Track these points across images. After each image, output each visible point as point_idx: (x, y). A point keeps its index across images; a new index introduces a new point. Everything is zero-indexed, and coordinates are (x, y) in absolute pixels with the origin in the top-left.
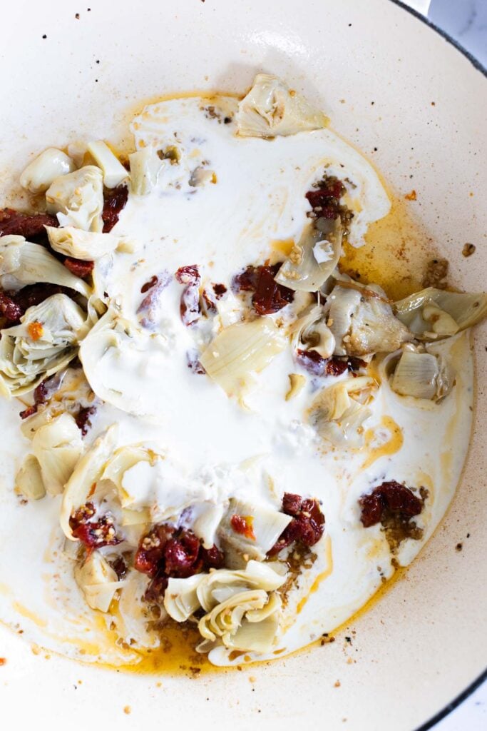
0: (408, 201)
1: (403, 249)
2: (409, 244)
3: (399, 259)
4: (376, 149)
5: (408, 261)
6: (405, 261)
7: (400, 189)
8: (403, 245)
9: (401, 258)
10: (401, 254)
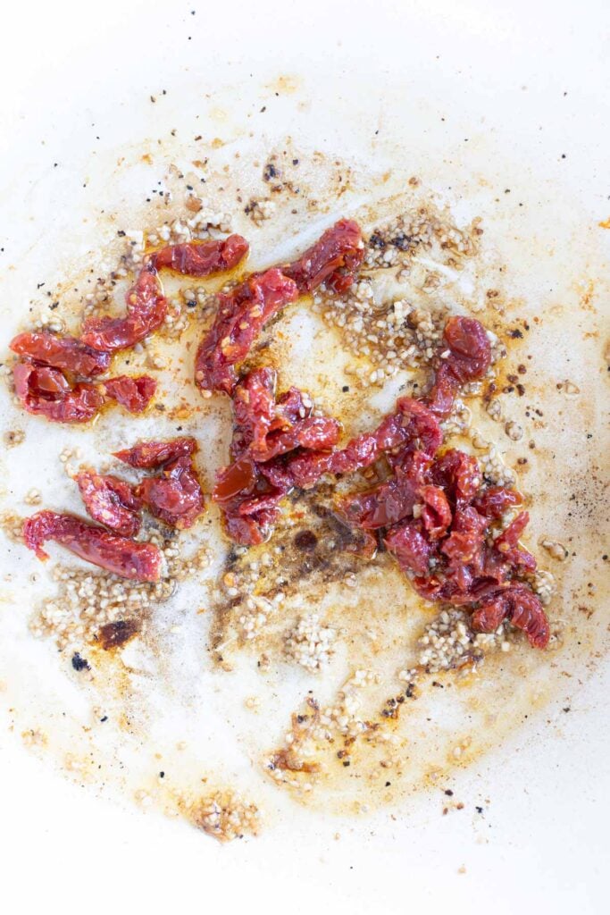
0: (602, 228)
1: (590, 295)
2: (599, 289)
3: (583, 308)
4: (564, 156)
5: (595, 312)
6: (592, 312)
7: (593, 212)
8: (592, 290)
9: (586, 306)
10: (587, 301)
